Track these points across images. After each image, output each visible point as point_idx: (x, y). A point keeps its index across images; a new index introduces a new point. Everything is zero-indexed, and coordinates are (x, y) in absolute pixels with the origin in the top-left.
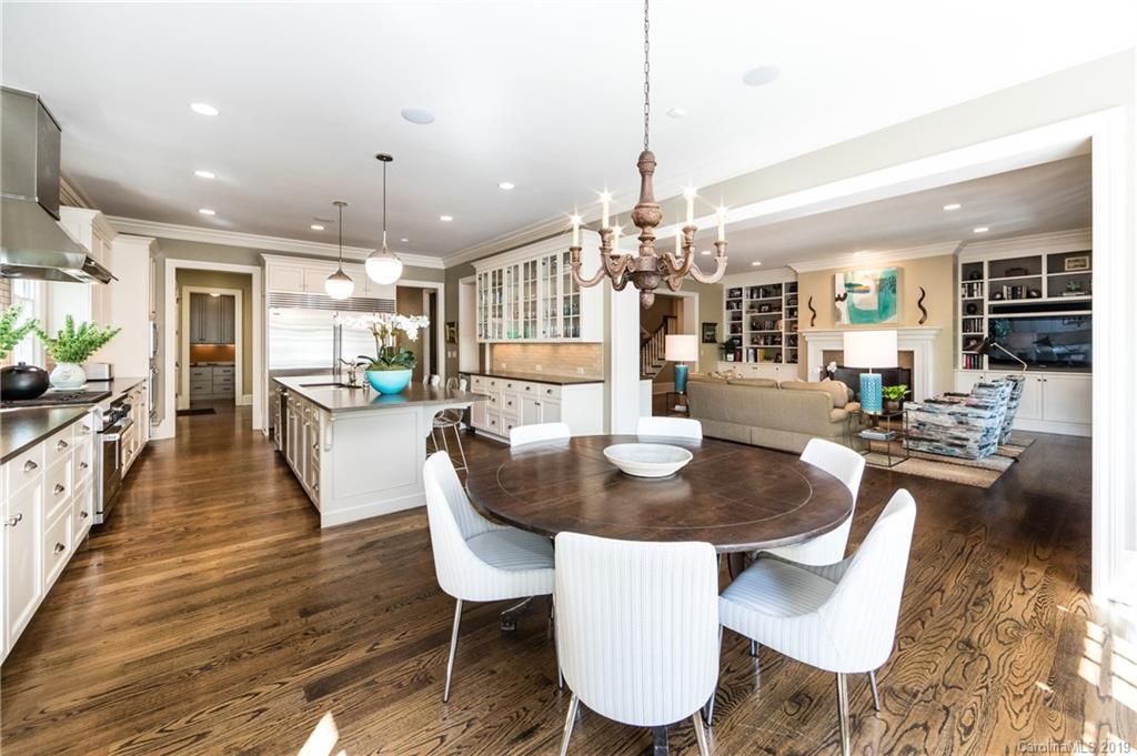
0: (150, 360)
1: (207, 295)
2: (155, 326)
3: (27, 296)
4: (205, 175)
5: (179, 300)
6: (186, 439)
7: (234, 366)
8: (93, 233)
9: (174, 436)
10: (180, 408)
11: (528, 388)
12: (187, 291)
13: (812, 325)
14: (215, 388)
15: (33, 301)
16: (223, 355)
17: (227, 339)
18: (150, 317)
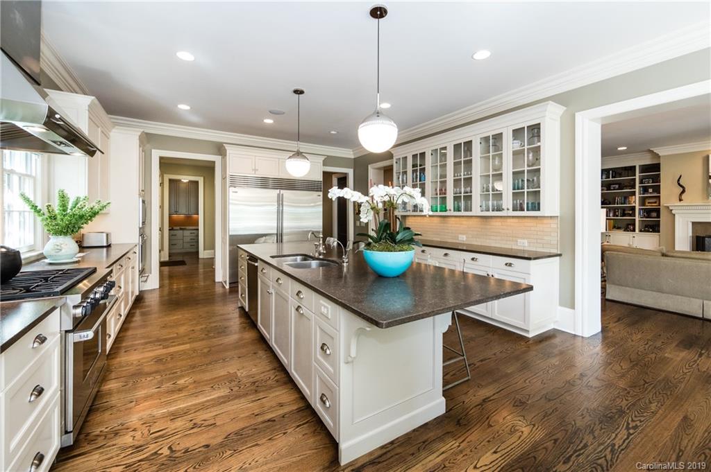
0: (140, 228)
1: (180, 181)
2: (143, 202)
3: (29, 173)
4: (185, 56)
5: (162, 184)
6: (166, 290)
7: (198, 230)
8: (90, 118)
9: (158, 287)
10: (162, 260)
11: (446, 255)
12: (167, 177)
13: (680, 200)
14: (185, 245)
15: (35, 178)
16: (191, 222)
17: (193, 211)
18: (139, 195)
